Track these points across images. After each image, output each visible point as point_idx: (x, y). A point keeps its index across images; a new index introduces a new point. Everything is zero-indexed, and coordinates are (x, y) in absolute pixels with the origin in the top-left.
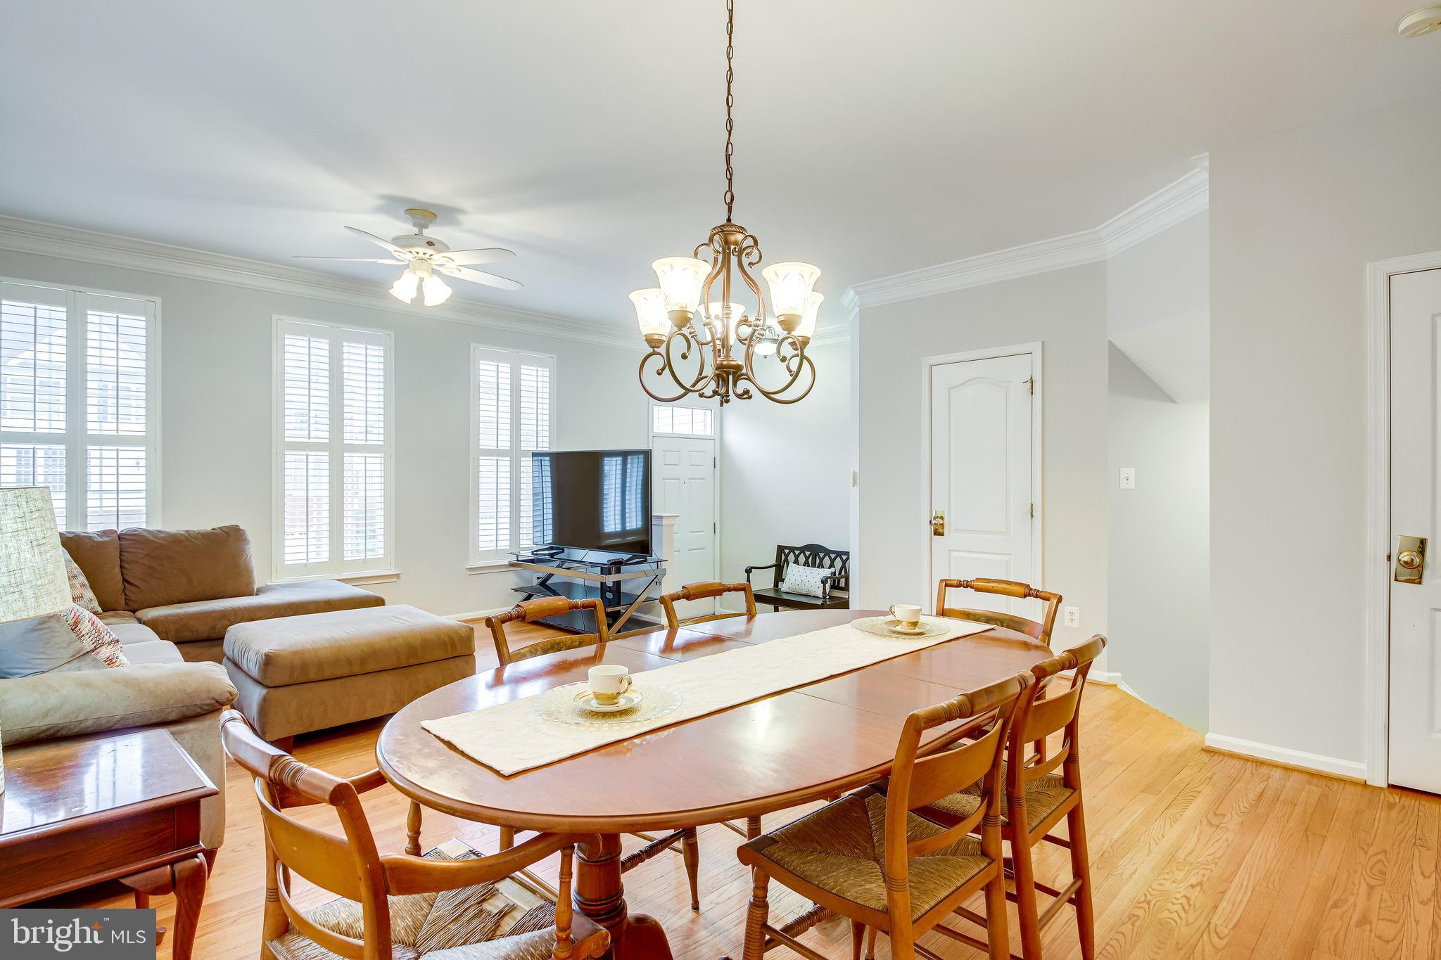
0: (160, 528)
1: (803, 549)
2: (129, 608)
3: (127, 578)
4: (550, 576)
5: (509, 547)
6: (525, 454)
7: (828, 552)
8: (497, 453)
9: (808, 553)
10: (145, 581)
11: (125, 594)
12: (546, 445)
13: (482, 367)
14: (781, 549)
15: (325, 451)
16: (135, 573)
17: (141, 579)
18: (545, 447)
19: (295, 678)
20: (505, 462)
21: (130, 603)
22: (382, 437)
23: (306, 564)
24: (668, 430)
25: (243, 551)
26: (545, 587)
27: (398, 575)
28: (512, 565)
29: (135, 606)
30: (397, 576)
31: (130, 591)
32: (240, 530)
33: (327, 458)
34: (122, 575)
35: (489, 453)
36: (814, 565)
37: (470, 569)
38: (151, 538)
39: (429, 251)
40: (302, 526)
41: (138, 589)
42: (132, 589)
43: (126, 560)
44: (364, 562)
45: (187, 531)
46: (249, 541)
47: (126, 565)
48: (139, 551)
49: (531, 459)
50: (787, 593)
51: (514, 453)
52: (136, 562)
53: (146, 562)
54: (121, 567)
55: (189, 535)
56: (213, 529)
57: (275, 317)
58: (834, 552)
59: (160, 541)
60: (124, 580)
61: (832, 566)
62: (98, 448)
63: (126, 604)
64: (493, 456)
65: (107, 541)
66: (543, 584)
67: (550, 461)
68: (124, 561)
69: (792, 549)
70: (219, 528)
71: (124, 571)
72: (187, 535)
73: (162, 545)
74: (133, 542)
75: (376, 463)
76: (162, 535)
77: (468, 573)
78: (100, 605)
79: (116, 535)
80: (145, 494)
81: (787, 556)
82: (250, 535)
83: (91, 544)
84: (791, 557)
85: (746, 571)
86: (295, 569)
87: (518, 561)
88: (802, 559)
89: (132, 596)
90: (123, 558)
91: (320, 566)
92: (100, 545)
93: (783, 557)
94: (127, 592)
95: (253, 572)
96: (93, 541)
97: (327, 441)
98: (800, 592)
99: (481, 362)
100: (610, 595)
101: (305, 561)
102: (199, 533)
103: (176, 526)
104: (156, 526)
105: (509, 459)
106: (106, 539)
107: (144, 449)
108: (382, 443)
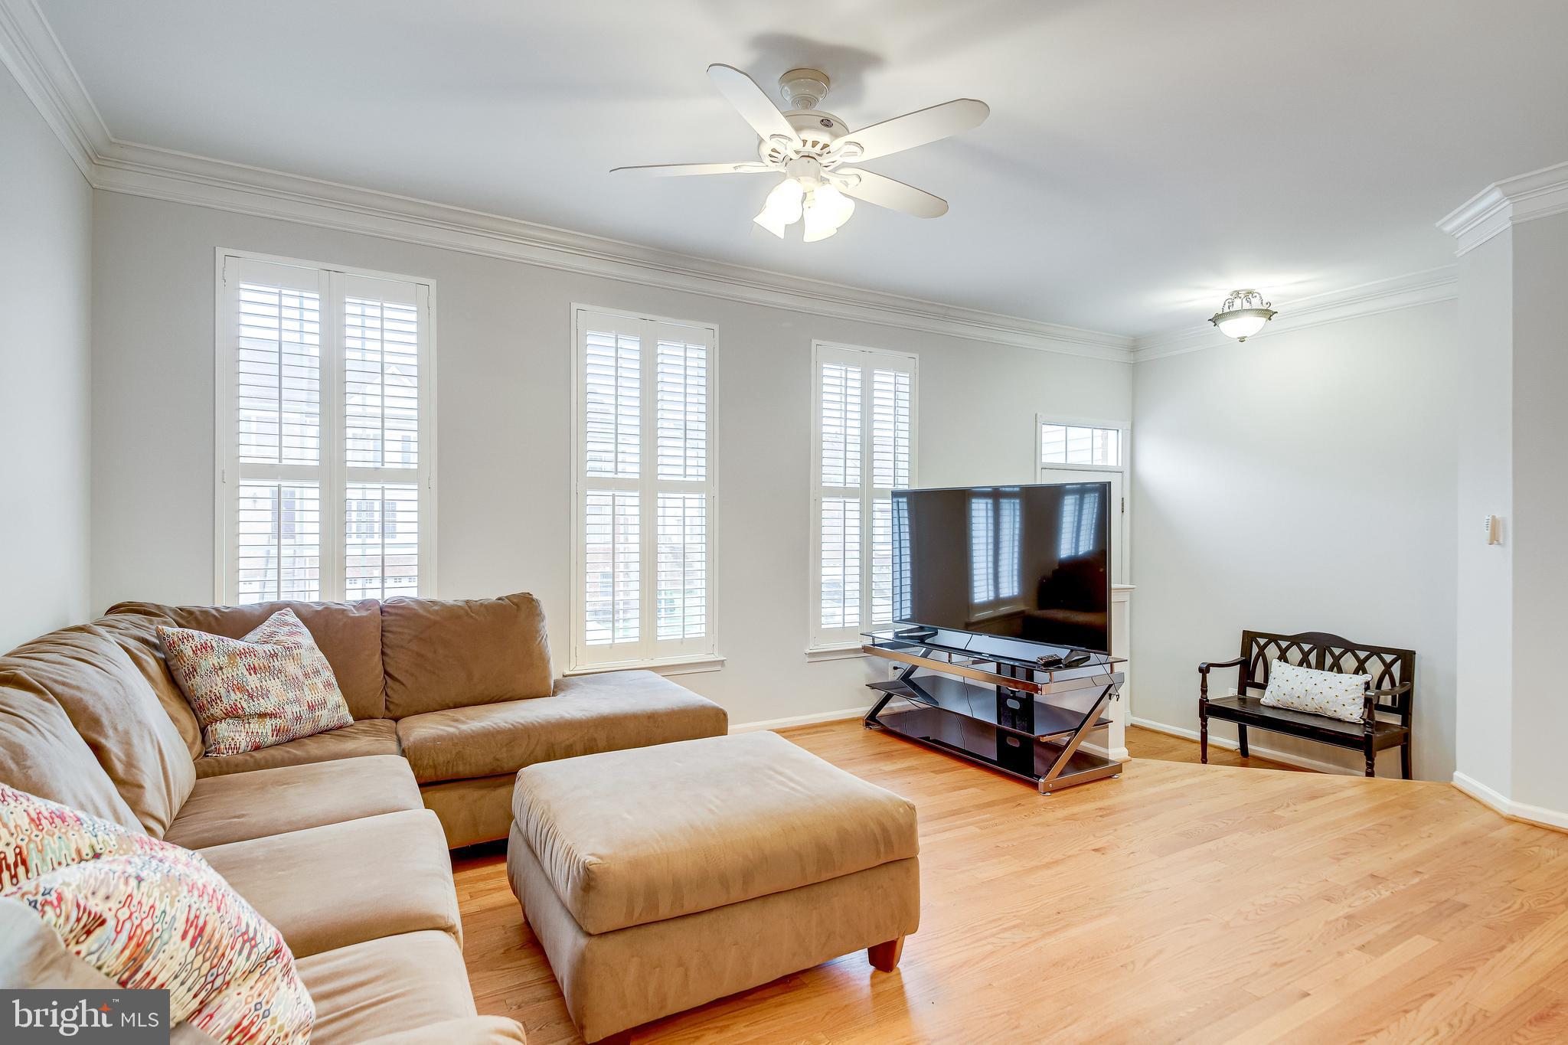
0: (435, 598)
1: (1296, 640)
2: (391, 715)
3: (389, 669)
4: (914, 668)
5: (857, 624)
6: (881, 494)
7: (1350, 647)
8: (845, 493)
9: (1306, 647)
10: (412, 675)
11: (386, 694)
12: (906, 481)
13: (826, 372)
14: (1249, 638)
15: (635, 490)
16: (401, 663)
17: (407, 671)
18: (904, 485)
19: (636, 914)
20: (854, 505)
21: (391, 707)
22: (703, 471)
23: (611, 646)
24: (1060, 460)
25: (538, 632)
26: (908, 683)
27: (723, 661)
28: (866, 649)
29: (398, 713)
30: (722, 663)
31: (392, 689)
32: (533, 600)
33: (637, 499)
34: (383, 664)
35: (833, 492)
36: (1320, 666)
37: (812, 655)
38: (421, 611)
39: (823, 138)
40: (605, 593)
41: (404, 688)
42: (396, 686)
43: (388, 643)
44: (682, 643)
45: (467, 602)
46: (544, 616)
47: (388, 651)
48: (406, 631)
49: (890, 501)
50: (1274, 708)
51: (865, 494)
52: (402, 647)
53: (414, 646)
54: (383, 653)
55: (469, 607)
56: (499, 599)
57: (575, 306)
58: (1363, 648)
59: (432, 617)
60: (386, 672)
61: (1361, 669)
62: (360, 486)
63: (387, 708)
64: (838, 496)
65: (366, 617)
66: (906, 677)
67: (909, 503)
68: (386, 645)
69: (1273, 638)
70: (506, 597)
71: (386, 659)
72: (467, 608)
73: (435, 623)
74: (398, 618)
75: (695, 504)
76: (436, 608)
77: (808, 660)
78: (351, 711)
79: (378, 607)
80: (416, 549)
81: (1262, 649)
82: (546, 608)
83: (345, 620)
84: (1272, 651)
85: (1201, 670)
86: (599, 651)
87: (874, 645)
88: (1294, 654)
89: (395, 698)
90: (385, 640)
91: (627, 649)
92: (357, 622)
93: (1255, 650)
94: (390, 692)
95: (549, 661)
96: (348, 617)
97: (637, 476)
98: (1301, 708)
99: (824, 366)
100: (1013, 704)
101: (610, 642)
102: (481, 604)
103: (453, 594)
104: (432, 595)
105: (858, 501)
106: (364, 613)
107: (416, 487)
108: (703, 479)
